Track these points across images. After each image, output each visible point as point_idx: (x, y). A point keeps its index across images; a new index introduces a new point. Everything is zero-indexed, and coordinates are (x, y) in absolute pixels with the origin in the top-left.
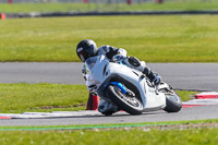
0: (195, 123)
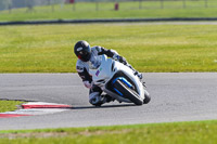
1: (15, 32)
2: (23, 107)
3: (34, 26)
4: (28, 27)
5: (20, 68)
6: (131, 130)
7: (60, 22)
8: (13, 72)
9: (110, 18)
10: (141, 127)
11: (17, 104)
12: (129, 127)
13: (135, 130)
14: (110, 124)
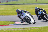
1: (14, 6)
2: (15, 23)
5: (15, 14)
6: (39, 28)
7: (24, 4)
8: (13, 15)
9: (35, 3)
10: (41, 27)
11: (14, 22)
12: (39, 27)
13: (40, 28)
14: (35, 27)
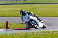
0: (35, 32)
3: (38, 4)
4: (36, 4)
